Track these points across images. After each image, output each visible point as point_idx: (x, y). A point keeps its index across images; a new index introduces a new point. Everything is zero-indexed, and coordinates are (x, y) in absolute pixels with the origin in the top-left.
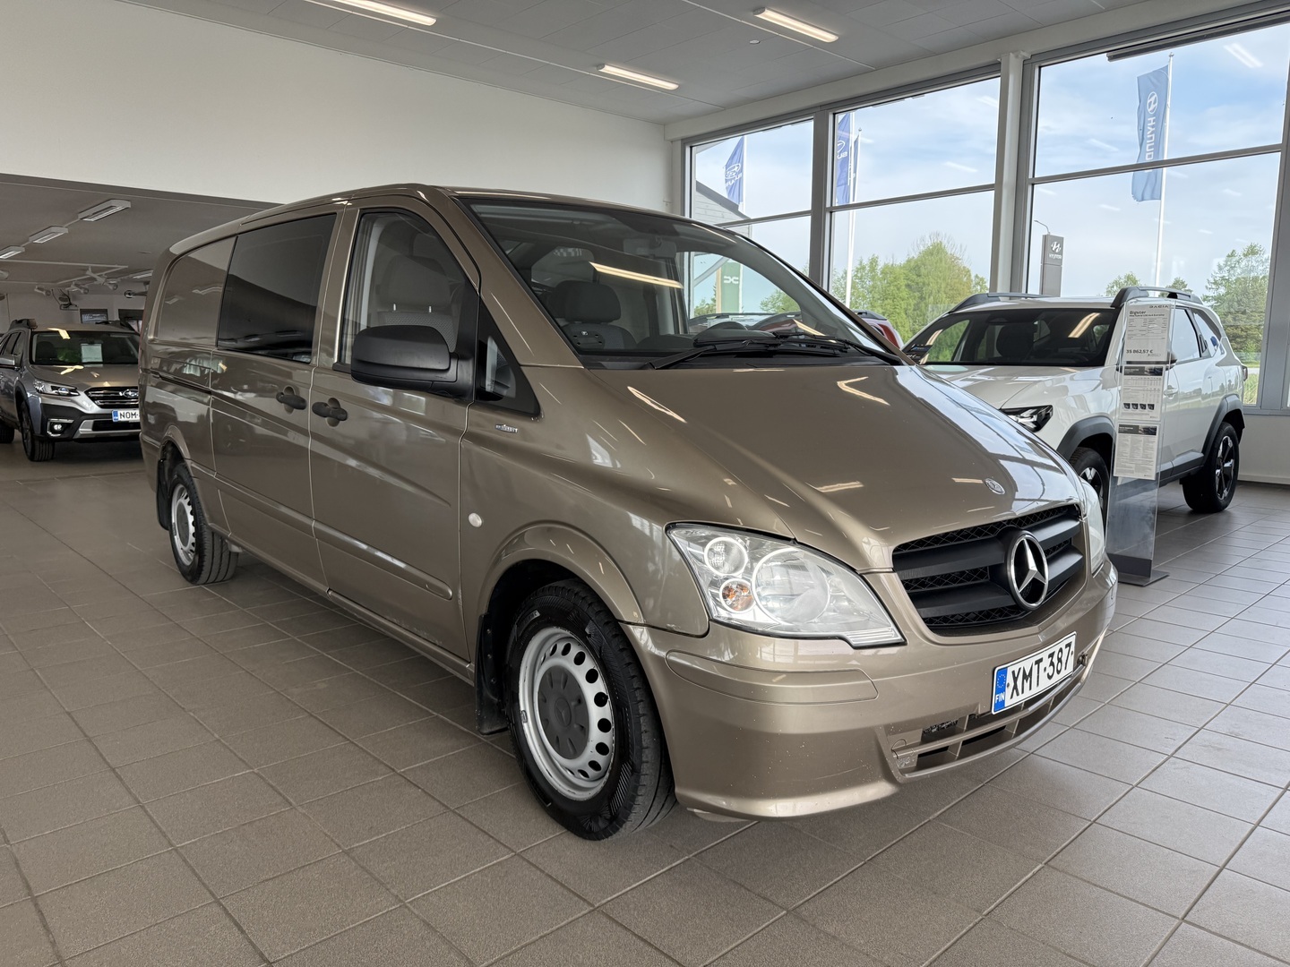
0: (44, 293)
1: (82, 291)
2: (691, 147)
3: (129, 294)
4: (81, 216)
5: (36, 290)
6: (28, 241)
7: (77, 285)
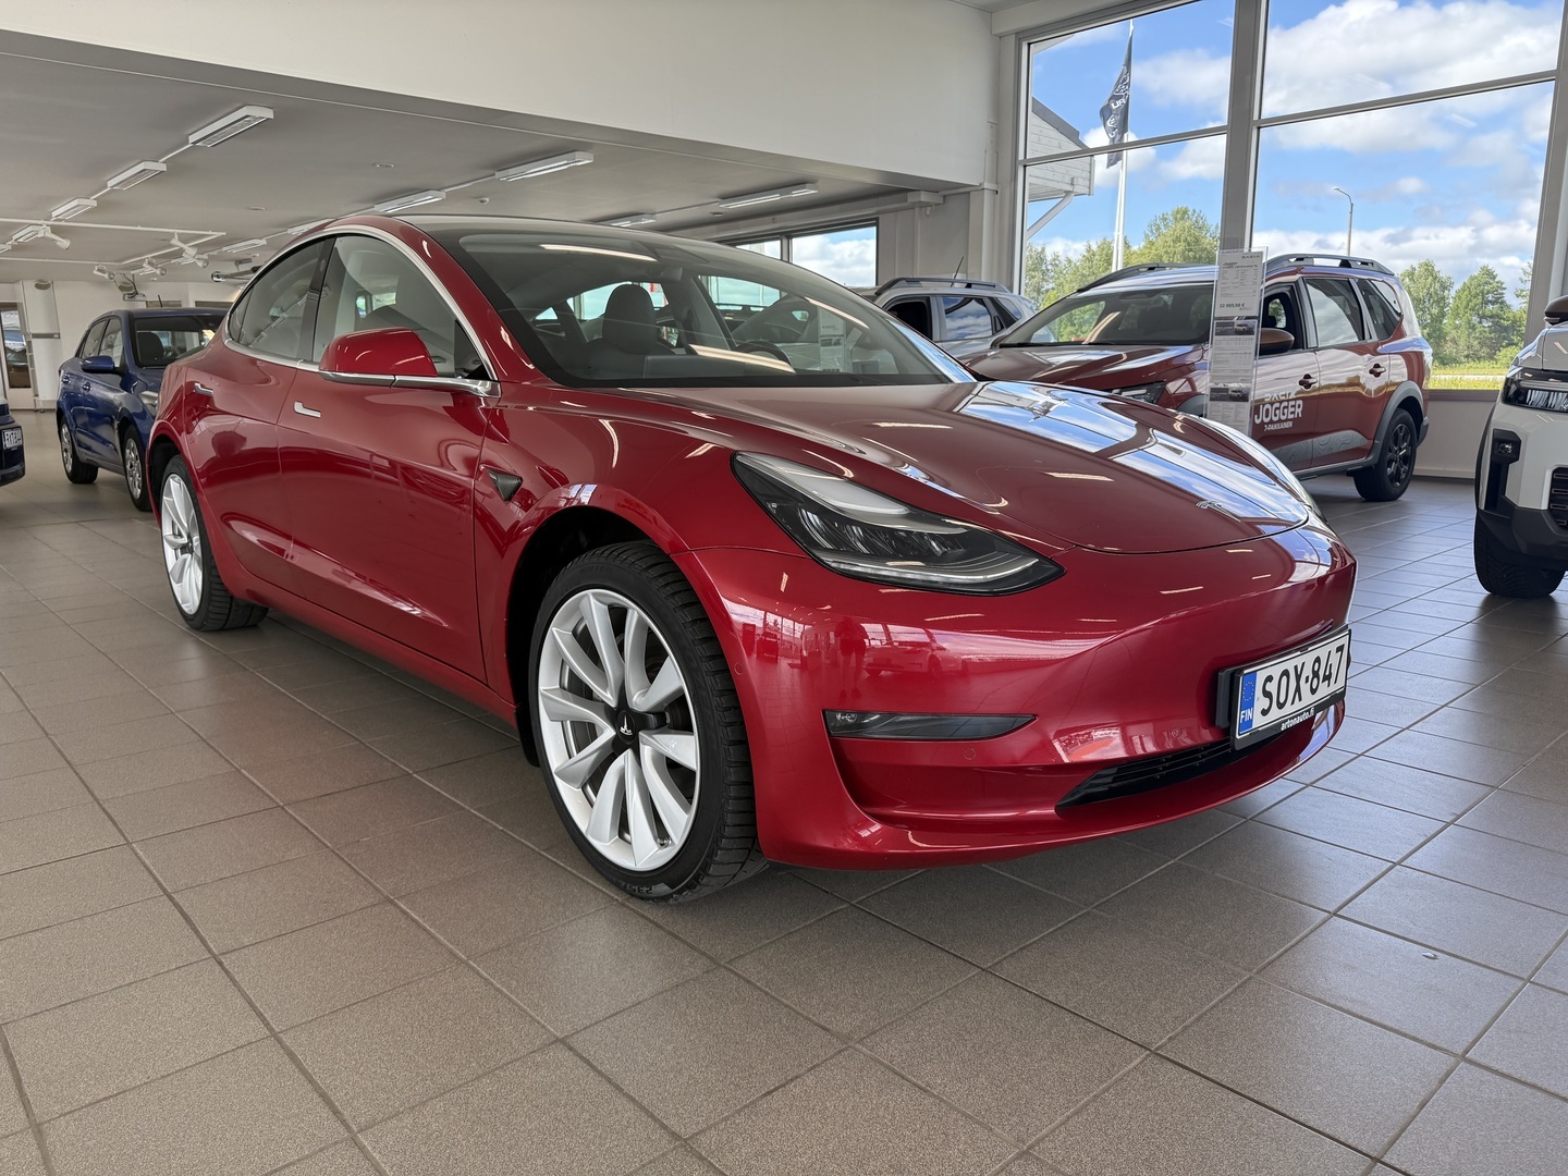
0: (106, 276)
1: (158, 272)
2: (1029, 44)
3: (218, 277)
4: (192, 138)
5: (95, 272)
6: (106, 187)
7: (150, 263)
